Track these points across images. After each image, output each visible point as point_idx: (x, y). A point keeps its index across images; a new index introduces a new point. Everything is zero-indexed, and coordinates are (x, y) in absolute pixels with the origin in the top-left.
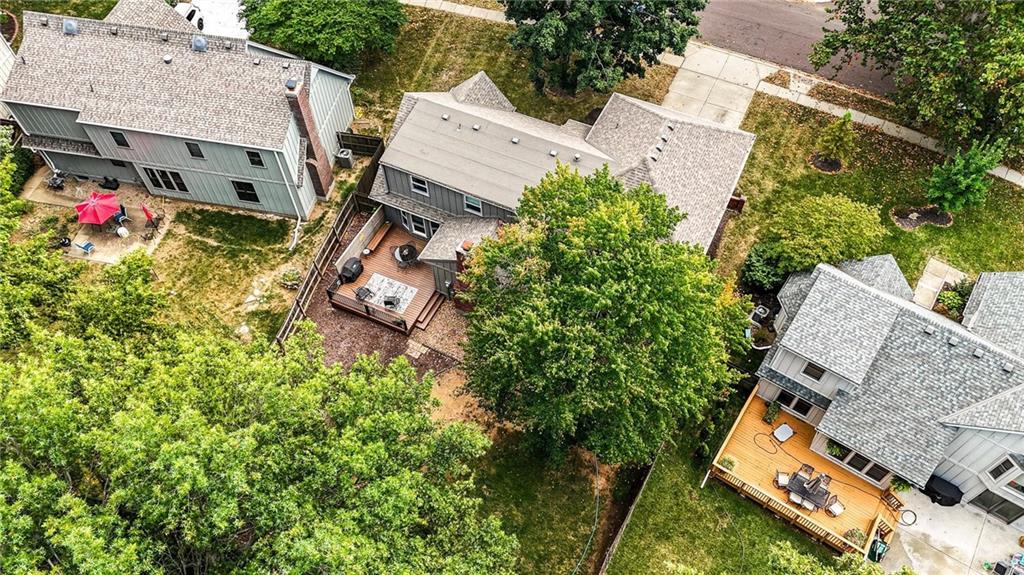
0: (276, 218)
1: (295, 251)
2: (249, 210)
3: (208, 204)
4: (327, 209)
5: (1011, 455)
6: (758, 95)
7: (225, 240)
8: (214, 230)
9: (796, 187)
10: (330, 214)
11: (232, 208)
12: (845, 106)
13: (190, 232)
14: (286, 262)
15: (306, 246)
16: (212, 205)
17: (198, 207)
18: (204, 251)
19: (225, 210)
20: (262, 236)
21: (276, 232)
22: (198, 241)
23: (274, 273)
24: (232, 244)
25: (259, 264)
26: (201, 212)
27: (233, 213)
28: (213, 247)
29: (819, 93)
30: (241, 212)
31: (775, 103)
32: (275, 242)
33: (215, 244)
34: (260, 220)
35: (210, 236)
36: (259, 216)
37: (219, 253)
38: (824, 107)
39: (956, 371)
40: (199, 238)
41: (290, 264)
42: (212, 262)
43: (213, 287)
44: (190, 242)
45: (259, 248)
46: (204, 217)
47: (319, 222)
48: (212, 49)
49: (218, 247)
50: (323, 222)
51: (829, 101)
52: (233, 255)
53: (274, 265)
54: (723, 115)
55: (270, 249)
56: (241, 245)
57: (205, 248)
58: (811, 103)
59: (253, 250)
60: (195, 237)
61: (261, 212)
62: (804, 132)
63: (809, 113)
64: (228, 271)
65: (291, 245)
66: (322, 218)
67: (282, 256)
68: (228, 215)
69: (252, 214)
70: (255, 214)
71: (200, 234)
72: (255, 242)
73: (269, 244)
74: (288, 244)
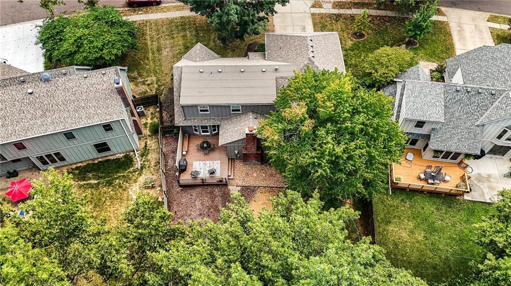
0: (122, 155)
1: (142, 168)
2: (104, 157)
3: (78, 163)
4: (146, 140)
5: (506, 127)
6: (313, 15)
7: (100, 178)
8: (90, 175)
9: (352, 50)
10: (149, 143)
11: (94, 160)
12: (350, 8)
13: (77, 181)
14: (141, 175)
15: (146, 163)
16: (81, 162)
17: (74, 167)
18: (92, 188)
19: (90, 162)
20: (120, 167)
21: (127, 161)
22: (85, 184)
23: (137, 184)
24: (105, 178)
25: (127, 182)
26: (77, 168)
27: (96, 162)
28: (96, 184)
29: (337, 6)
30: (100, 160)
31: (322, 16)
32: (129, 169)
33: (96, 182)
34: (114, 160)
35: (90, 179)
36: (112, 158)
37: (101, 185)
38: (342, 11)
39: (474, 102)
40: (85, 182)
41: (143, 175)
42: (100, 192)
43: (108, 204)
44: (80, 187)
45: (122, 174)
46: (81, 171)
47: (146, 148)
48: (55, 78)
49: (99, 183)
50: (148, 148)
51: (342, 8)
52: (110, 183)
53: (135, 180)
54: (304, 29)
55: (129, 172)
56: (111, 176)
57: (91, 186)
58: (336, 11)
59: (119, 176)
60: (82, 183)
61: (112, 155)
62: (341, 25)
63: (338, 16)
64: (112, 192)
65: (138, 165)
66: (146, 146)
67: (137, 173)
68: (94, 164)
69: (107, 158)
70: (109, 158)
71: (84, 180)
72: (118, 172)
73: (126, 170)
74: (136, 166)
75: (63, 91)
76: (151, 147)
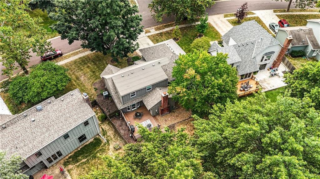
0: (92, 140)
1: (108, 141)
2: (83, 144)
3: (69, 154)
4: (101, 127)
5: (263, 55)
6: (148, 36)
7: (86, 157)
8: (80, 158)
11: (77, 149)
13: (74, 164)
14: (110, 145)
17: (67, 157)
18: (86, 164)
19: (76, 151)
20: (95, 146)
21: (97, 142)
22: (80, 164)
23: (110, 150)
24: (90, 155)
25: (104, 152)
26: (70, 158)
27: (79, 149)
28: (86, 161)
29: (157, 29)
30: (81, 147)
32: (101, 144)
34: (89, 144)
35: (81, 160)
37: (90, 161)
38: (161, 31)
40: (79, 163)
41: (111, 145)
42: (92, 164)
44: (78, 166)
45: (99, 149)
46: (73, 158)
47: (104, 131)
48: (45, 107)
49: (88, 160)
52: (95, 157)
53: (108, 149)
54: (149, 44)
55: (102, 147)
56: (93, 153)
57: (84, 163)
59: (98, 151)
60: (78, 164)
61: (86, 142)
64: (98, 161)
66: (103, 129)
67: (107, 145)
68: (79, 151)
70: (86, 144)
71: (78, 162)
72: (96, 149)
73: (100, 146)
74: (104, 142)
75: (53, 112)
76: (106, 129)
